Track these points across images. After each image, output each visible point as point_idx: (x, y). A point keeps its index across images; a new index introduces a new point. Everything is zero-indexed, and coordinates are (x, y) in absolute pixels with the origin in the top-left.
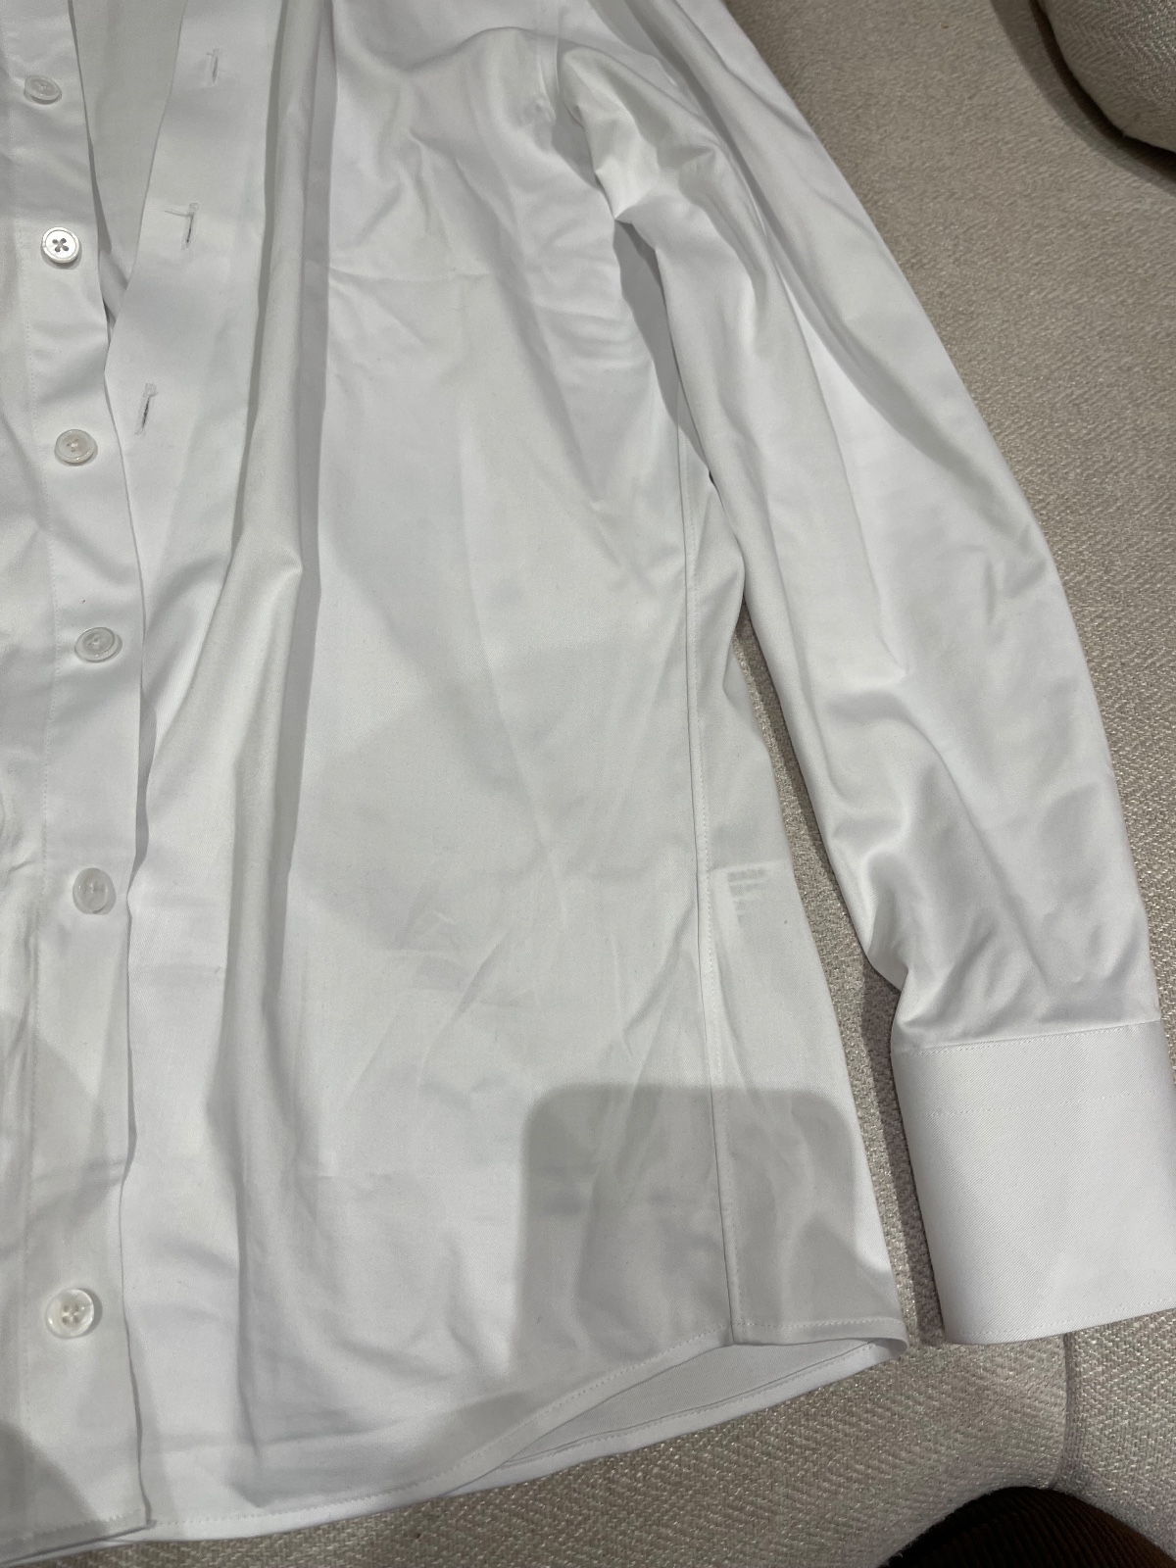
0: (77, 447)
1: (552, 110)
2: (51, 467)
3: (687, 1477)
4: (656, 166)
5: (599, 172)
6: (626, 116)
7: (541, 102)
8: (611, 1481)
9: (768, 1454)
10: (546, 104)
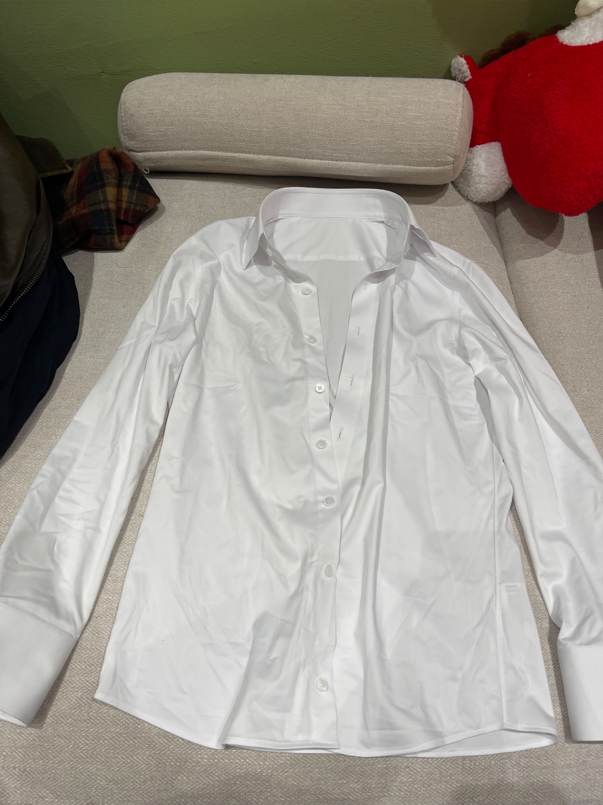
0: (322, 444)
1: (457, 344)
2: (315, 449)
3: (487, 768)
4: (489, 361)
5: (470, 362)
6: (479, 346)
7: (453, 342)
8: (464, 764)
9: (512, 766)
10: (455, 342)
